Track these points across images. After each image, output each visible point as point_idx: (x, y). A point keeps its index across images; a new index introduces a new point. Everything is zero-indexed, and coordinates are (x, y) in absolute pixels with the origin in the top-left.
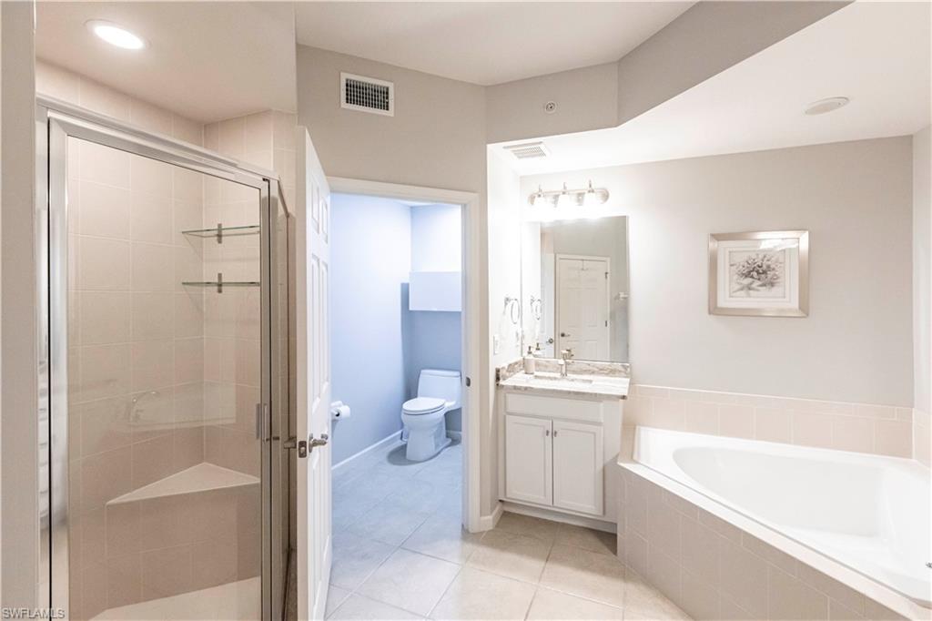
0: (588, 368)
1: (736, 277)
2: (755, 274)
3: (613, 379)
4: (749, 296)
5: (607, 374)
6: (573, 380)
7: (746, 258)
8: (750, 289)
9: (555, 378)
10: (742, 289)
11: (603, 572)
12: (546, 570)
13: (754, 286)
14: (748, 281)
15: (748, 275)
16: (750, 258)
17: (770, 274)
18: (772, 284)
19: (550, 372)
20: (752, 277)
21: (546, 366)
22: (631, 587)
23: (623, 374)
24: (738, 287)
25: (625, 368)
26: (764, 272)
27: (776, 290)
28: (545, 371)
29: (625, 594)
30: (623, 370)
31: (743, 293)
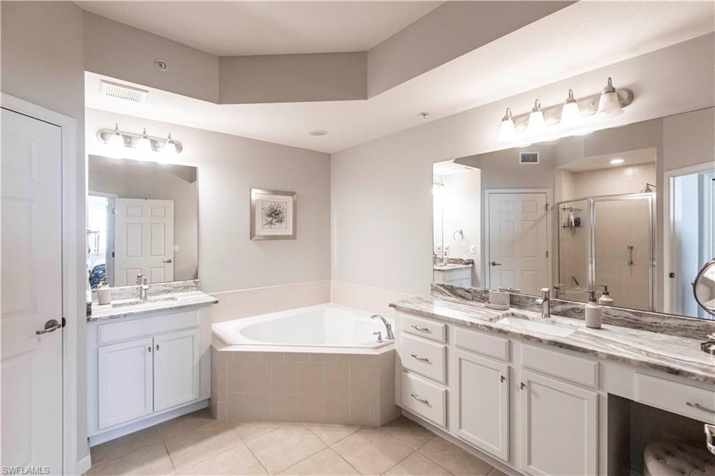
0: (164, 288)
1: (265, 216)
2: (273, 215)
3: (187, 293)
4: (271, 228)
5: (182, 291)
6: (156, 301)
7: (269, 206)
8: (272, 224)
9: (137, 303)
10: (267, 224)
11: (216, 433)
12: (173, 460)
13: (273, 222)
14: (270, 219)
15: (270, 216)
16: (271, 205)
17: (280, 215)
18: (281, 221)
19: (125, 299)
20: (272, 217)
21: (120, 294)
22: (239, 430)
23: (195, 288)
24: (265, 222)
25: (196, 283)
26: (278, 214)
27: (283, 225)
28: (119, 299)
29: (239, 435)
30: (195, 285)
31: (267, 226)
